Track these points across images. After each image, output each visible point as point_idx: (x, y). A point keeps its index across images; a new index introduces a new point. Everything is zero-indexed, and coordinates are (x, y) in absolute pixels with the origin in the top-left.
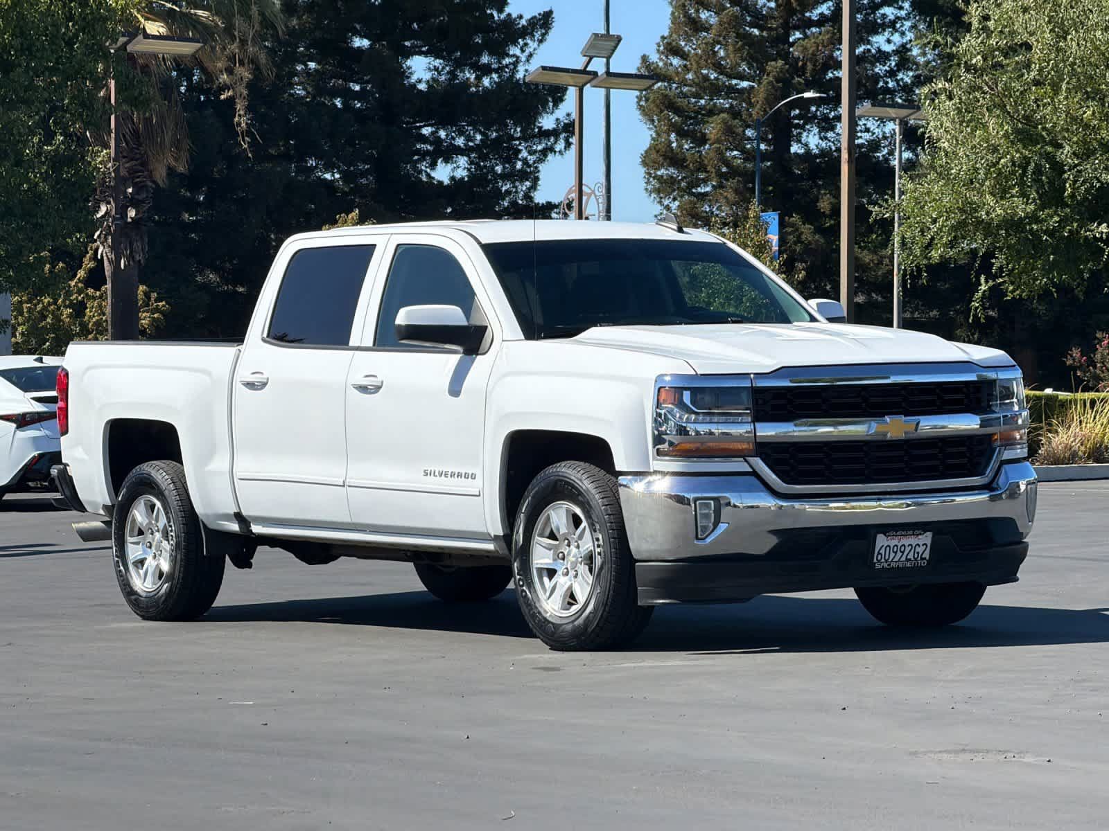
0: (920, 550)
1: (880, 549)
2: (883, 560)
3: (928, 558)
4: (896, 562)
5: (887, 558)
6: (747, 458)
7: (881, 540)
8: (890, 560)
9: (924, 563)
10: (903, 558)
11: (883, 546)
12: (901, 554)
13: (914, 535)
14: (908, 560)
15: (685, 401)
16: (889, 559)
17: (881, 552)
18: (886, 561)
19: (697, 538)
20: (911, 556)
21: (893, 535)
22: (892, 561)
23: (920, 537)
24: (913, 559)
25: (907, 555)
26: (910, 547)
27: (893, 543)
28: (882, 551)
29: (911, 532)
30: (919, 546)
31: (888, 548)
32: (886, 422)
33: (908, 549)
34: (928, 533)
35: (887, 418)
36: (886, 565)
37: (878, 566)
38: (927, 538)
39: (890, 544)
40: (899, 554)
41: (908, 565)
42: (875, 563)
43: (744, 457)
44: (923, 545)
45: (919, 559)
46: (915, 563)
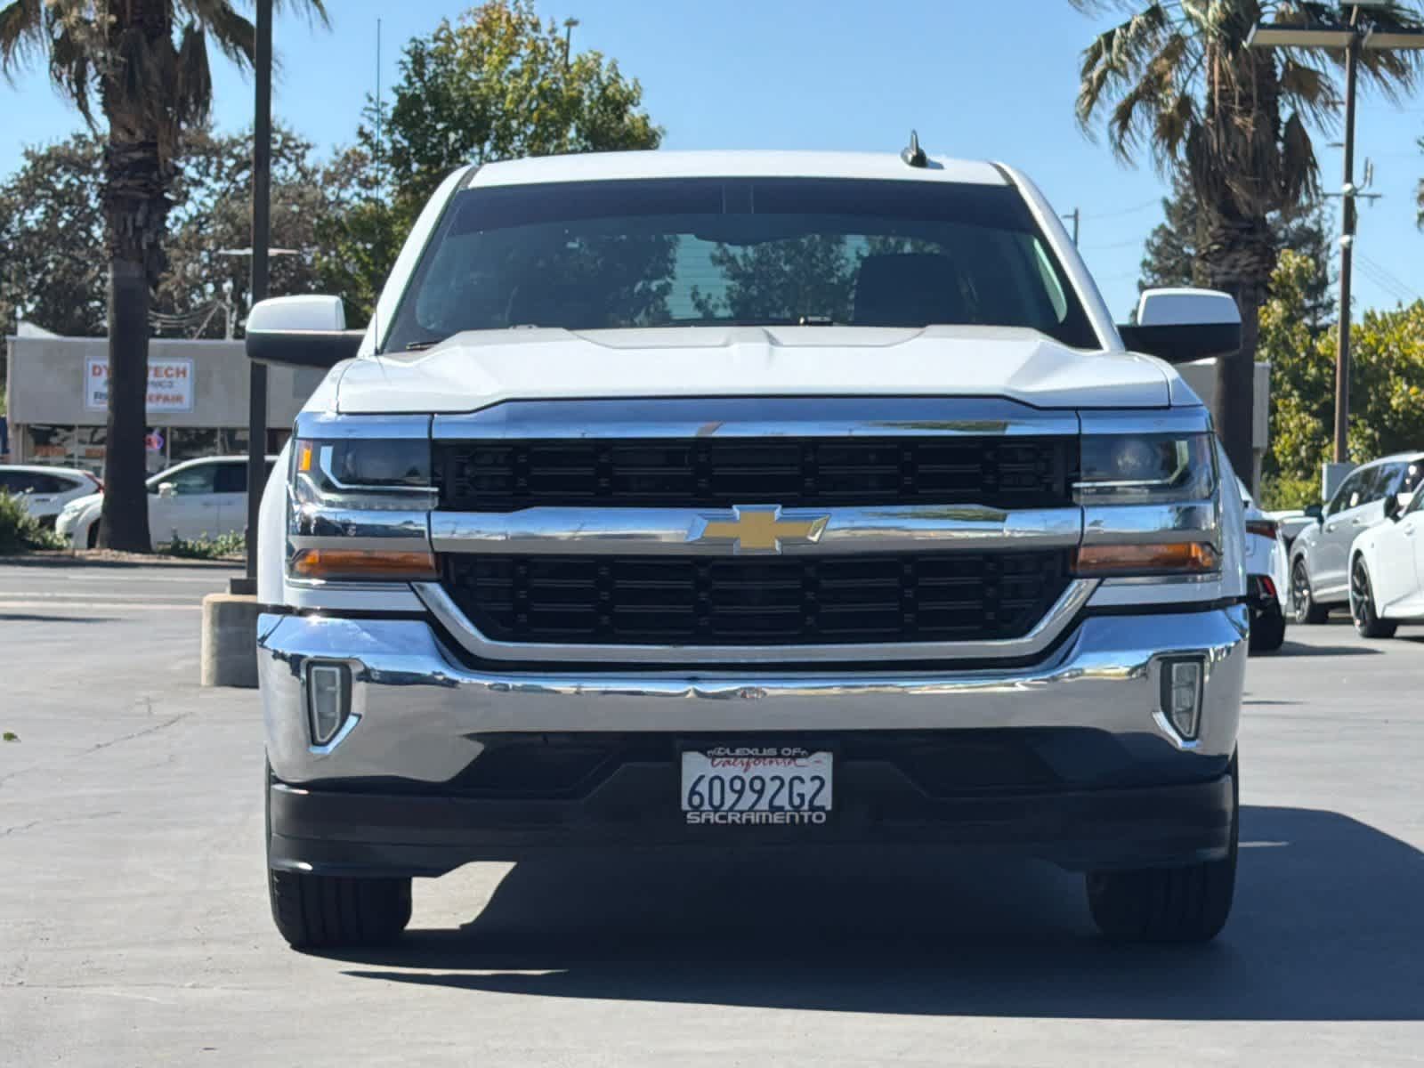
0: (808, 789)
1: (696, 784)
2: (706, 807)
3: (829, 807)
4: (741, 812)
5: (717, 802)
6: (413, 584)
7: (694, 766)
8: (726, 807)
9: (819, 817)
10: (764, 804)
11: (701, 778)
12: (755, 796)
13: (779, 756)
14: (773, 809)
15: (322, 466)
16: (722, 803)
17: (699, 789)
18: (716, 809)
19: (314, 742)
20: (782, 800)
21: (726, 756)
22: (731, 809)
23: (800, 761)
24: (788, 807)
25: (773, 797)
26: (778, 783)
27: (729, 771)
28: (703, 788)
29: (773, 751)
30: (802, 781)
31: (717, 784)
32: (732, 519)
33: (771, 788)
34: (820, 755)
35: (736, 510)
36: (714, 818)
37: (692, 818)
38: (822, 764)
39: (723, 776)
40: (749, 797)
41: (776, 818)
42: (686, 812)
43: (408, 582)
44: (813, 779)
45: (806, 807)
46: (792, 817)
